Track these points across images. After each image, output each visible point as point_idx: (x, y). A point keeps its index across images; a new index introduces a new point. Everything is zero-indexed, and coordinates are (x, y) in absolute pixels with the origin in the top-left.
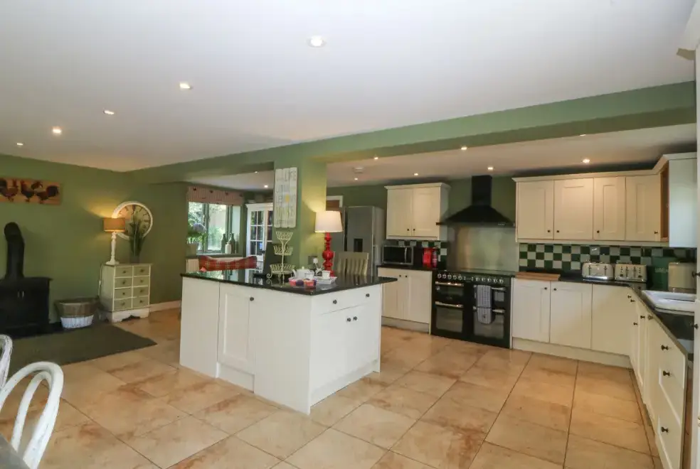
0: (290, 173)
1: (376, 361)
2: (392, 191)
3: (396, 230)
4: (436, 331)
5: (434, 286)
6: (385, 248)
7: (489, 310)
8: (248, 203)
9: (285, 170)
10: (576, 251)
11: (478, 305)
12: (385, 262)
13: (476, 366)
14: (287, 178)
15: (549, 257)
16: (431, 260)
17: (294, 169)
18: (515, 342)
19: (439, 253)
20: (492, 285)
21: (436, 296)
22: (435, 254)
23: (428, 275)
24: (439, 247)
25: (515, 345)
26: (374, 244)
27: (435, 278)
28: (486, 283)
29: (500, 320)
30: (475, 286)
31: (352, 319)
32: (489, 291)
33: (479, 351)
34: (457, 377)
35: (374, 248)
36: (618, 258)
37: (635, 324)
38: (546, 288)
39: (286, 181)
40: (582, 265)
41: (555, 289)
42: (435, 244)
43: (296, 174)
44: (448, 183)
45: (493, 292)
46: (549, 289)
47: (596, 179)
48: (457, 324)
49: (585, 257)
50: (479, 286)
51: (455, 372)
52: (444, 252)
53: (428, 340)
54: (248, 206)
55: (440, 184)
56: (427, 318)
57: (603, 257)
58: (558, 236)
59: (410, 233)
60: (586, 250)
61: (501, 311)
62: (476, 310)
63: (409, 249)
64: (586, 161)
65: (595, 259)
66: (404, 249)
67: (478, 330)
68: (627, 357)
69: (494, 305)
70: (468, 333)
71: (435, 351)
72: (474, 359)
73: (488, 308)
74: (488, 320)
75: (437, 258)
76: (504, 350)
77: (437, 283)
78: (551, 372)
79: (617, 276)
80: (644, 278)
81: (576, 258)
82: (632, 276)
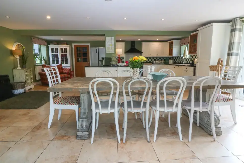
0: (111, 38)
8: (49, 45)
10: (152, 58)
15: (150, 60)
17: (113, 37)
39: (110, 40)
40: (153, 61)
43: (114, 39)
44: (126, 42)
49: (153, 60)
54: (49, 46)
58: (151, 55)
60: (153, 58)
65: (155, 60)
79: (160, 63)
80: (164, 63)
81: (152, 60)
82: (162, 63)
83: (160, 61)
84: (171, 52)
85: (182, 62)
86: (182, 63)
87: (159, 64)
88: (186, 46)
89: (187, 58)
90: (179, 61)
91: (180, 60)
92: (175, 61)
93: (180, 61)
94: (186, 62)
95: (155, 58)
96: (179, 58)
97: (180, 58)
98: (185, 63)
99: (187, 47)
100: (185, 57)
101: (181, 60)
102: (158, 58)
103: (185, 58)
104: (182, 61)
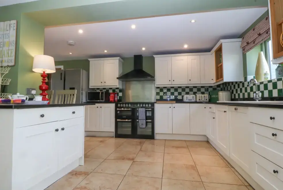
0: (10, 25)
1: (81, 158)
2: (92, 61)
3: (95, 83)
4: (118, 136)
5: (116, 111)
6: (88, 92)
7: (145, 120)
9: (6, 22)
10: (180, 90)
11: (140, 119)
12: (89, 101)
13: (142, 151)
14: (8, 28)
16: (114, 98)
17: (14, 22)
18: (157, 135)
19: (118, 95)
20: (145, 108)
21: (117, 116)
22: (116, 95)
23: (113, 106)
24: (118, 92)
25: (157, 137)
26: (82, 91)
27: (116, 107)
28: (143, 107)
29: (150, 125)
30: (137, 109)
31: (60, 129)
32: (144, 111)
33: (140, 143)
34: (133, 159)
35: (82, 93)
36: (196, 93)
37: (213, 118)
38: (170, 107)
39: (7, 30)
40: (183, 97)
41: (174, 107)
42: (116, 90)
43: (15, 25)
44: (123, 59)
45: (146, 111)
46: (171, 107)
47: (189, 57)
48: (128, 131)
49: (183, 93)
50: (139, 109)
51: (131, 156)
52: (120, 94)
53: (114, 141)
55: (118, 58)
56: (113, 129)
57: (191, 93)
58: (174, 83)
59: (103, 84)
60: (184, 90)
61: (150, 121)
62: (138, 122)
63: (102, 93)
64: (186, 46)
65: (187, 93)
66: (99, 93)
67: (139, 132)
68: (205, 136)
69: (147, 118)
70: (134, 135)
71: (118, 146)
72: (139, 147)
73: (144, 119)
74: (144, 126)
75: (117, 97)
76: (152, 140)
77: (118, 109)
78: (177, 147)
79: (198, 100)
80: (208, 100)
81: (180, 94)
82: (203, 100)
83: (198, 95)
84: (219, 72)
85: (252, 96)
86: (253, 99)
87: (196, 102)
88: (262, 50)
89: (270, 81)
90: (244, 94)
91: (246, 91)
92: (235, 95)
93: (246, 94)
94: (266, 94)
95: (187, 90)
96: (243, 86)
97: (246, 84)
98: (263, 98)
99: (263, 54)
100: (263, 79)
101: (249, 90)
102: (195, 90)
103: (262, 83)
104: (252, 93)
